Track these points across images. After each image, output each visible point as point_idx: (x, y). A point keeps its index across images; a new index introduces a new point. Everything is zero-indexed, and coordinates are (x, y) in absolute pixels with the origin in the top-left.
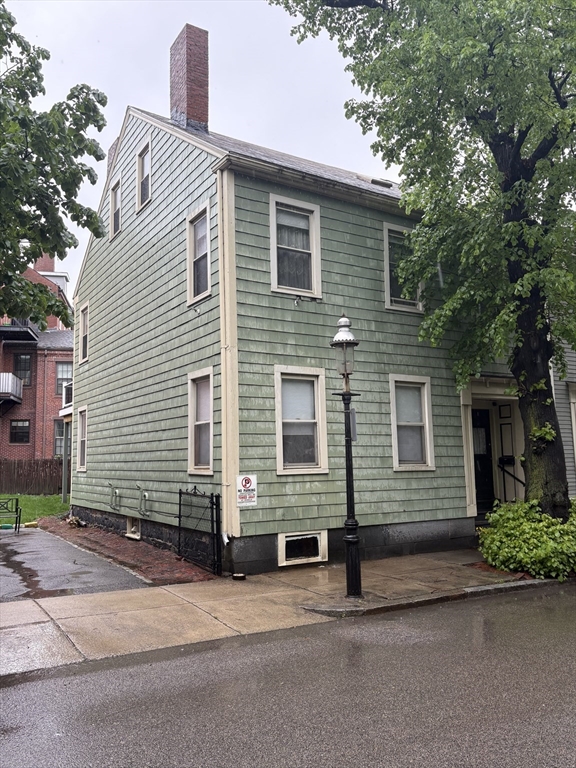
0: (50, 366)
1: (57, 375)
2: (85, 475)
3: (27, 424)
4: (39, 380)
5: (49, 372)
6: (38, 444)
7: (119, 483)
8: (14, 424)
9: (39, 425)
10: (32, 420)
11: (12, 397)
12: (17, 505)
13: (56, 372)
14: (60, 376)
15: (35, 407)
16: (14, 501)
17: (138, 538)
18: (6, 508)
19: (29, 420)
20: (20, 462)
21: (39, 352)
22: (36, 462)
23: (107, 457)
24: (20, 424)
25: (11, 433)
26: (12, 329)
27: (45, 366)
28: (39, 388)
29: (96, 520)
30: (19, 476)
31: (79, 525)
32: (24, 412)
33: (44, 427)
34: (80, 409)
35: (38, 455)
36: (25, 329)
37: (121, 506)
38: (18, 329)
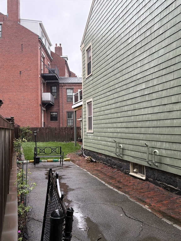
0: (64, 90)
1: (67, 94)
2: (92, 135)
3: (56, 113)
4: (60, 96)
5: (64, 93)
6: (61, 121)
7: (121, 141)
8: (52, 114)
9: (61, 114)
10: (58, 112)
11: (51, 103)
12: (61, 150)
13: (66, 93)
14: (68, 95)
15: (59, 107)
16: (59, 148)
17: (144, 178)
18: (56, 152)
19: (57, 112)
20: (55, 128)
21: (60, 85)
22: (62, 128)
23: (110, 125)
24: (54, 113)
25: (51, 117)
26: (49, 75)
27: (62, 90)
28: (61, 99)
29: (101, 159)
30: (55, 134)
31: (92, 161)
32: (55, 109)
33: (63, 114)
34: (87, 101)
35: (61, 125)
36: (54, 75)
37: (123, 155)
38: (52, 75)
